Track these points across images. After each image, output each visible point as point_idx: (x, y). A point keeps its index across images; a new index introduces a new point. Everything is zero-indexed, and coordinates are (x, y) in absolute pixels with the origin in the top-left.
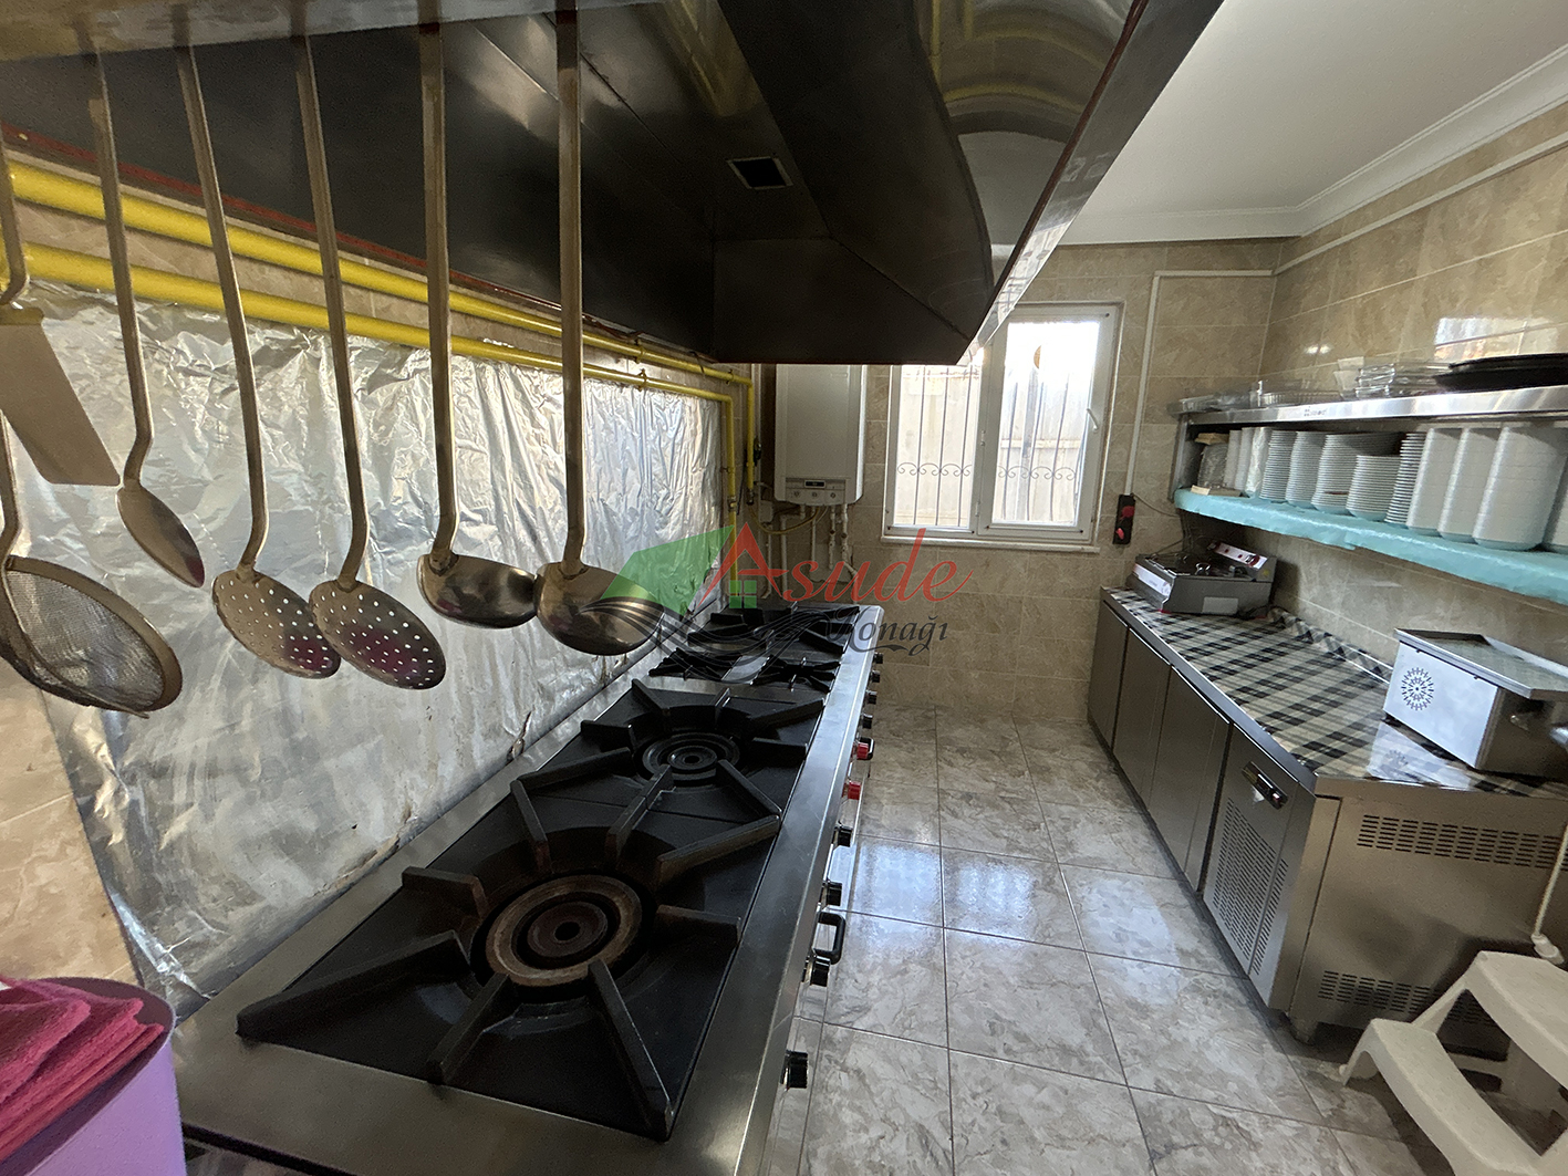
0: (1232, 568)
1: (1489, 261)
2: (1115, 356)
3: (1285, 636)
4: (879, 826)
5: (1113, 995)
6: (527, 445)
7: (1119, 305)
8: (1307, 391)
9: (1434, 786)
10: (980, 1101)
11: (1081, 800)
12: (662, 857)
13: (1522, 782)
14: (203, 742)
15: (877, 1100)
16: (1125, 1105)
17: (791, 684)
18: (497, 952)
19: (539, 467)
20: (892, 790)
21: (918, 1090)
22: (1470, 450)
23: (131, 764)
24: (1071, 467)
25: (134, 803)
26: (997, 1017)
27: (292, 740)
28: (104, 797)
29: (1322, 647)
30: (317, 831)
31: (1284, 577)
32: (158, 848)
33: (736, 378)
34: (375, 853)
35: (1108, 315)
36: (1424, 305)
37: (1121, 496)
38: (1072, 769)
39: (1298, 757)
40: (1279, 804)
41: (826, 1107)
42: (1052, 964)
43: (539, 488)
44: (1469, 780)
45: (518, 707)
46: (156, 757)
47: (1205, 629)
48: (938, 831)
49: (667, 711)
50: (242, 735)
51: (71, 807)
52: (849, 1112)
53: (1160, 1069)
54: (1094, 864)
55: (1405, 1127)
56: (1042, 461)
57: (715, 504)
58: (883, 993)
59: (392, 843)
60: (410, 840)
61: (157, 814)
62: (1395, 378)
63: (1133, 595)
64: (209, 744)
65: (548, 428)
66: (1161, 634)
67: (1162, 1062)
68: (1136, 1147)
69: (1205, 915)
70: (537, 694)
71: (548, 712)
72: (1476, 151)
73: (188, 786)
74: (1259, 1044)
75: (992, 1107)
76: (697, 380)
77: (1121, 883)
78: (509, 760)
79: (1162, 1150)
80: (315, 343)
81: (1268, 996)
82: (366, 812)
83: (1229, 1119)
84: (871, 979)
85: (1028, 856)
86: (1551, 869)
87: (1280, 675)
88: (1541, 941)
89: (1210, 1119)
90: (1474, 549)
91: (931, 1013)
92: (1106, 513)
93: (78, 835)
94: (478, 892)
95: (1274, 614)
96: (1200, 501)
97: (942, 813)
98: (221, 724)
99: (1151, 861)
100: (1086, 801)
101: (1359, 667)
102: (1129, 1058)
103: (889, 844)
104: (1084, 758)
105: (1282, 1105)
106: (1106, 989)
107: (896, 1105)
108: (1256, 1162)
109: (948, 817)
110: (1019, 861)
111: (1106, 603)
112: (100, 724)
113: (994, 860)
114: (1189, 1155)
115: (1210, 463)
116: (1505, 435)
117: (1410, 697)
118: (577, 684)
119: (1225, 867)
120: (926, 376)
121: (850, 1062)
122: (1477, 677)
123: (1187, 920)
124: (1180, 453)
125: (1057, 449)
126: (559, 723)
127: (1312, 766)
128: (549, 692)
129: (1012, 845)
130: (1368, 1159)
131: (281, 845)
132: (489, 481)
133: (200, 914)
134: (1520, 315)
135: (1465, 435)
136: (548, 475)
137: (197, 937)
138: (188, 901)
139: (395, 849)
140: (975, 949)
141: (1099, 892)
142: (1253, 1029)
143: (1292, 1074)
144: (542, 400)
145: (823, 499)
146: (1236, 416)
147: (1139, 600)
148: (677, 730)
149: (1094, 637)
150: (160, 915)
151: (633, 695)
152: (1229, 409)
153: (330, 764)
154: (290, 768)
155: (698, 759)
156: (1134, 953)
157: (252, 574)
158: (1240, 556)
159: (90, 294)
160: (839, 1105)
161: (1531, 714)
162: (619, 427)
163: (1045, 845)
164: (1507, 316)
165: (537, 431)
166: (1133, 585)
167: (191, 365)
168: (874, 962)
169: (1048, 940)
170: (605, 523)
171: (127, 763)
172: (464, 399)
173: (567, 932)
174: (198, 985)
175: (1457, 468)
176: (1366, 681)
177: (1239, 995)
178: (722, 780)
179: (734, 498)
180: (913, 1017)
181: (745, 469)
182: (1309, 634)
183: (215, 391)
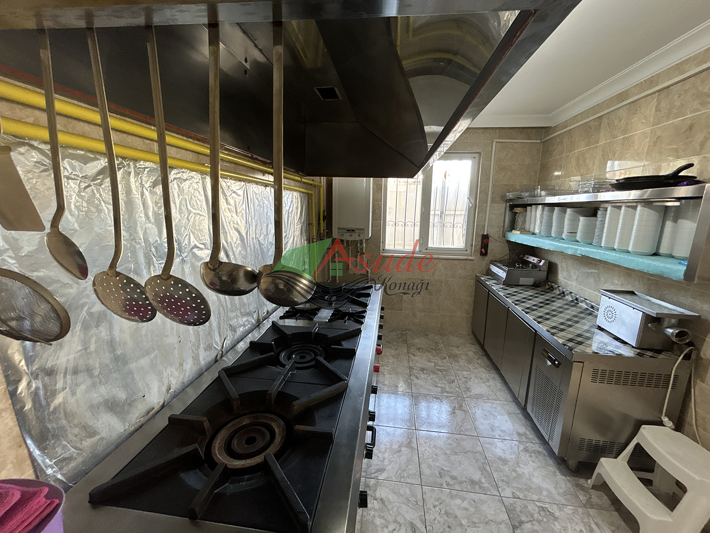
0: (531, 265)
1: (627, 138)
2: (479, 175)
3: (554, 294)
4: (384, 385)
5: (491, 456)
6: (225, 213)
7: (479, 153)
8: (558, 190)
9: (620, 355)
10: (437, 509)
11: (472, 369)
12: (295, 403)
13: (655, 352)
14: (71, 357)
15: (391, 513)
16: (500, 505)
17: (346, 320)
18: (217, 452)
19: (229, 223)
20: (389, 368)
21: (409, 506)
22: (625, 214)
23: (36, 369)
24: (461, 221)
25: (37, 389)
26: (442, 469)
27: (114, 354)
28: (22, 387)
29: (569, 298)
30: (126, 399)
31: (552, 268)
32: (49, 410)
33: (315, 183)
34: (153, 408)
35: (475, 157)
36: (603, 156)
37: (483, 235)
38: (467, 355)
39: (565, 345)
40: (558, 366)
41: (368, 518)
42: (464, 443)
43: (230, 233)
44: (633, 352)
45: (220, 336)
46: (49, 365)
47: (521, 291)
48: (410, 385)
49: (290, 335)
50: (91, 353)
51: (5, 392)
52: (378, 519)
53: (514, 488)
54: (479, 397)
55: (616, 504)
56: (449, 220)
57: (306, 240)
58: (391, 462)
59: (161, 403)
60: (170, 402)
61: (48, 394)
62: (594, 185)
63: (490, 277)
64: (75, 358)
65: (233, 205)
66: (503, 294)
67: (515, 485)
68: (506, 524)
69: (527, 417)
70: (228, 329)
71: (234, 337)
72: (620, 94)
73: (64, 379)
74: (554, 473)
75: (443, 512)
76: (298, 184)
77: (491, 405)
78: (216, 361)
79: (517, 524)
80: (128, 165)
81: (557, 451)
82: (150, 389)
83: (545, 507)
84: (385, 456)
85: (451, 395)
86: (668, 388)
87: (554, 310)
88: (665, 420)
89: (537, 509)
90: (630, 255)
91: (413, 469)
92: (476, 242)
93: (8, 406)
94: (207, 425)
95: (549, 285)
96: (516, 237)
97: (411, 377)
98: (79, 348)
99: (503, 395)
100: (473, 369)
101: (584, 306)
102: (500, 484)
103: (389, 393)
104: (472, 350)
105: (567, 500)
106: (488, 453)
107: (399, 514)
108: (557, 526)
109: (415, 379)
110: (447, 397)
111: (478, 281)
112: (21, 349)
113: (436, 398)
114: (529, 525)
115: (520, 220)
116: (639, 208)
117: (607, 317)
118: (246, 323)
119: (536, 397)
120: (398, 183)
121: (378, 495)
122: (634, 308)
123: (520, 420)
124: (507, 215)
125: (455, 215)
126: (239, 342)
127: (571, 349)
128: (234, 328)
129: (443, 390)
130: (603, 521)
131: (109, 407)
132: (207, 229)
133: (68, 443)
134: (641, 160)
135: (623, 208)
136: (234, 227)
137: (66, 455)
138: (63, 437)
139: (163, 406)
140: (430, 438)
141: (482, 409)
142: (551, 467)
143: (569, 485)
144: (231, 192)
145: (355, 237)
146: (529, 201)
147: (492, 280)
148: (295, 344)
149: (473, 296)
150: (49, 444)
151: (273, 328)
152: (527, 198)
153: (133, 366)
154: (113, 368)
155: (306, 357)
156: (500, 436)
157: (115, 273)
158: (533, 260)
159: (23, 141)
160: (374, 516)
161: (656, 323)
162: (265, 205)
163: (457, 389)
164: (635, 160)
165: (229, 207)
166: (489, 273)
167: (70, 174)
168: (385, 448)
169: (462, 433)
170: (259, 249)
171: (34, 369)
172: (196, 192)
173: (251, 441)
174: (66, 480)
175: (621, 221)
176: (588, 312)
177: (544, 452)
178: (318, 366)
179: (315, 237)
180: (405, 472)
181: (319, 224)
182: (563, 292)
183: (82, 187)
